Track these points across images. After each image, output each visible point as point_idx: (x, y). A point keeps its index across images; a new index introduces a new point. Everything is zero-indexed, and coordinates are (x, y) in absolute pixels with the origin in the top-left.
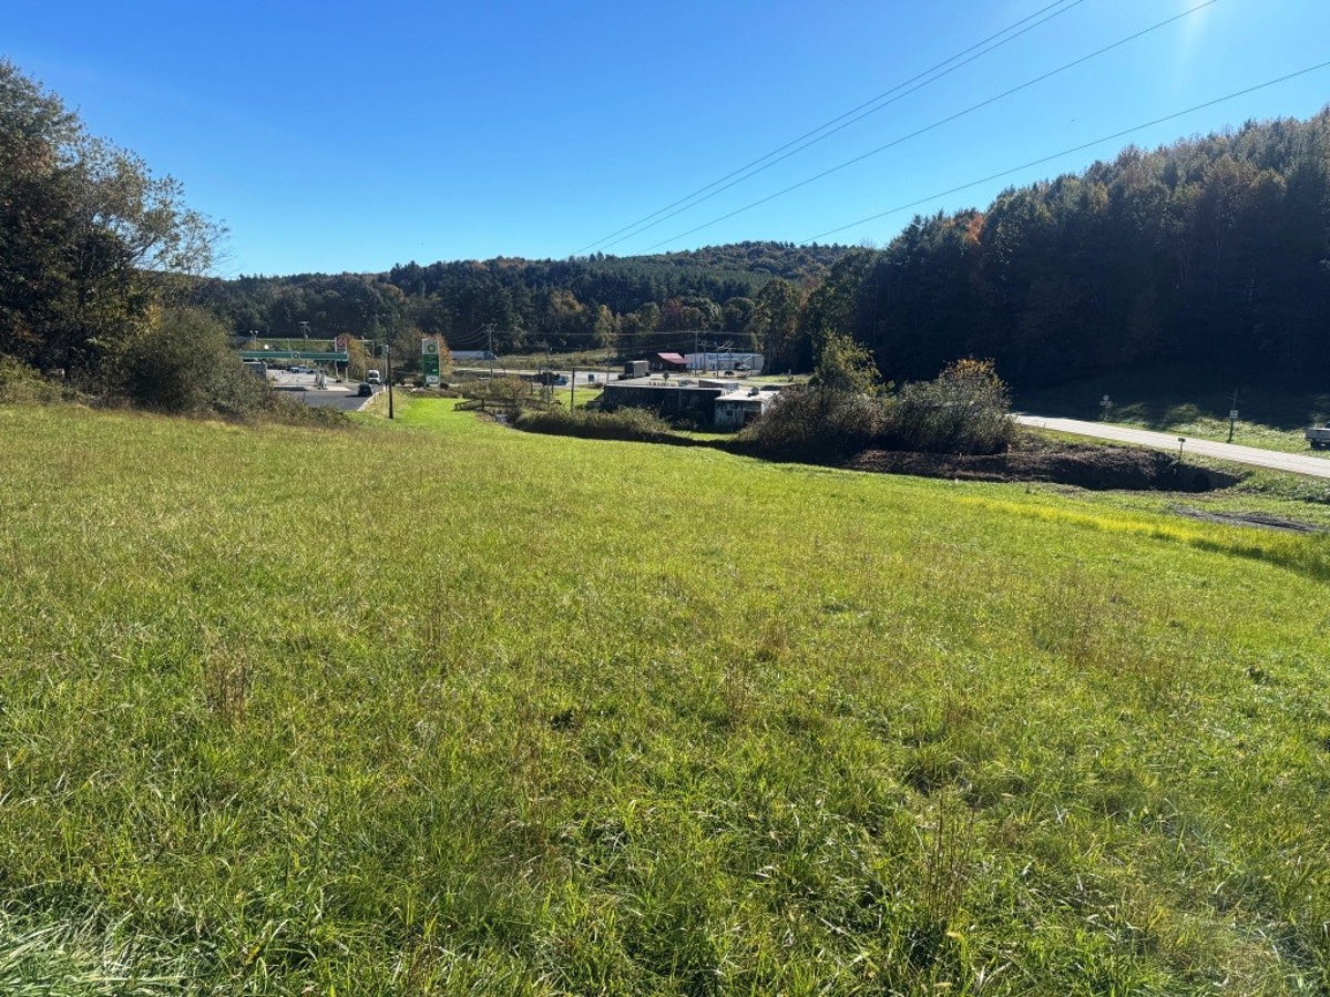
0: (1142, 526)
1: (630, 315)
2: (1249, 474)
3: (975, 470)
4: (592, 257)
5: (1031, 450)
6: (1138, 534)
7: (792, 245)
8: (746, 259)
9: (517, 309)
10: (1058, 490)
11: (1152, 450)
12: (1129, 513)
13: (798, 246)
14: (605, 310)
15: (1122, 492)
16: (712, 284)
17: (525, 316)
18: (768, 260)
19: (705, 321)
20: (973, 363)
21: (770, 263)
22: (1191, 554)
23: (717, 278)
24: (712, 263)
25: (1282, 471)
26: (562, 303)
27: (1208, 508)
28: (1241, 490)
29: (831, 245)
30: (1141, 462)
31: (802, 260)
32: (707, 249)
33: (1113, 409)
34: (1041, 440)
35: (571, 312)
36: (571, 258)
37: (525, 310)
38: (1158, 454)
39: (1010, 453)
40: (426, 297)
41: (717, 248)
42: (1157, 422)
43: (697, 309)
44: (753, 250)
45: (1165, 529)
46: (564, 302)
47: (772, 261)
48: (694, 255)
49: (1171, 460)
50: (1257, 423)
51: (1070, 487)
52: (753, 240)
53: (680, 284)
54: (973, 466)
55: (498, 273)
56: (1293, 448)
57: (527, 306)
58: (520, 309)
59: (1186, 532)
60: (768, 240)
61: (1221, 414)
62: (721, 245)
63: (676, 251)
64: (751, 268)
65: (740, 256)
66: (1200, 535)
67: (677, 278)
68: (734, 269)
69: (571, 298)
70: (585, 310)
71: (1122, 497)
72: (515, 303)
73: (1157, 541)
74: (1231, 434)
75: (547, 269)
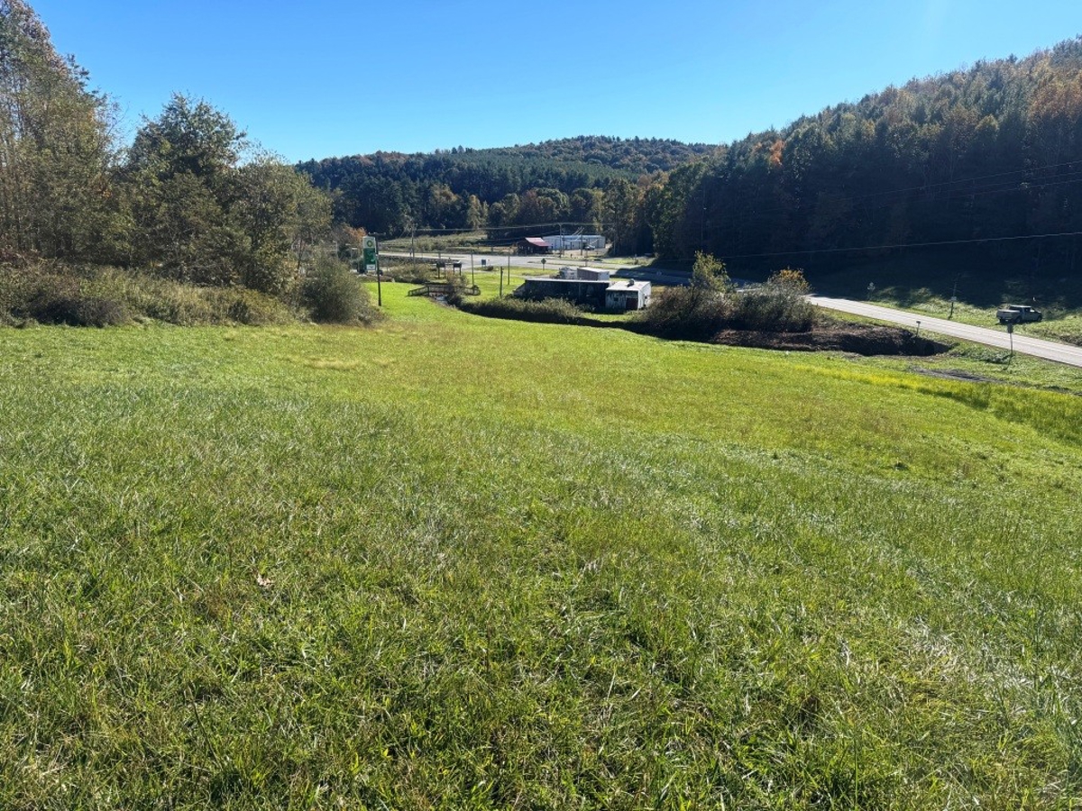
0: (894, 380)
1: (496, 204)
2: (957, 344)
3: (793, 342)
4: (454, 150)
5: (825, 327)
6: (891, 385)
7: (618, 139)
8: (581, 151)
9: (405, 200)
10: (846, 357)
11: (901, 328)
12: (887, 372)
13: (623, 139)
14: (474, 200)
15: (882, 356)
16: (557, 175)
17: (412, 206)
18: (600, 152)
19: (557, 208)
20: (790, 272)
21: (601, 154)
22: (917, 396)
23: (560, 169)
24: (554, 155)
25: (976, 343)
26: (441, 194)
27: (932, 367)
28: (952, 355)
29: (650, 139)
30: (894, 336)
31: (627, 152)
32: (549, 143)
33: (876, 291)
34: (831, 319)
35: (449, 202)
36: (437, 151)
37: (412, 201)
38: (904, 331)
39: (815, 331)
40: (332, 191)
41: (557, 142)
42: (905, 301)
43: (549, 198)
44: (587, 143)
45: (905, 382)
46: (442, 194)
47: (603, 152)
48: (539, 148)
49: (912, 335)
50: (969, 304)
51: (852, 354)
52: (586, 135)
53: (531, 174)
54: (792, 340)
55: (383, 167)
56: (989, 323)
57: (412, 197)
58: (408, 200)
59: (915, 383)
60: (599, 135)
61: (947, 296)
62: (560, 139)
63: (523, 145)
64: (586, 159)
65: (577, 149)
66: (922, 385)
67: (529, 169)
68: (572, 160)
69: (447, 190)
70: (459, 200)
71: (882, 360)
72: (403, 195)
73: (901, 389)
74: (952, 312)
75: (422, 163)
